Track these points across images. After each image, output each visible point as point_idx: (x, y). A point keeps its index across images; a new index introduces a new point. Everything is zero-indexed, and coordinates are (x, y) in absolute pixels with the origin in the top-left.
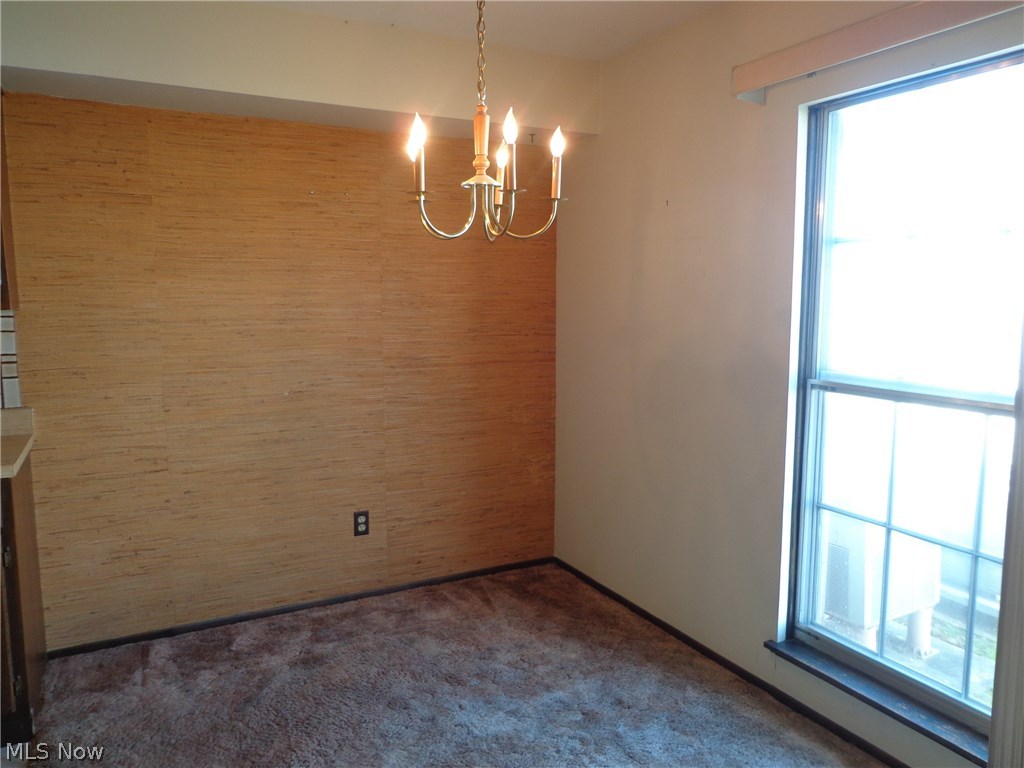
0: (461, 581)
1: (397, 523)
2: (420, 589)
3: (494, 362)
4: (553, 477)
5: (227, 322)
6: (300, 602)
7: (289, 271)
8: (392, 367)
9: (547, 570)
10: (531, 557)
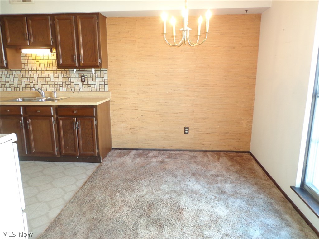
0: (216, 152)
1: (197, 132)
2: (203, 152)
3: (232, 87)
4: (252, 126)
5: (153, 73)
6: (169, 149)
7: (170, 58)
8: (198, 87)
9: (247, 155)
10: (241, 150)
